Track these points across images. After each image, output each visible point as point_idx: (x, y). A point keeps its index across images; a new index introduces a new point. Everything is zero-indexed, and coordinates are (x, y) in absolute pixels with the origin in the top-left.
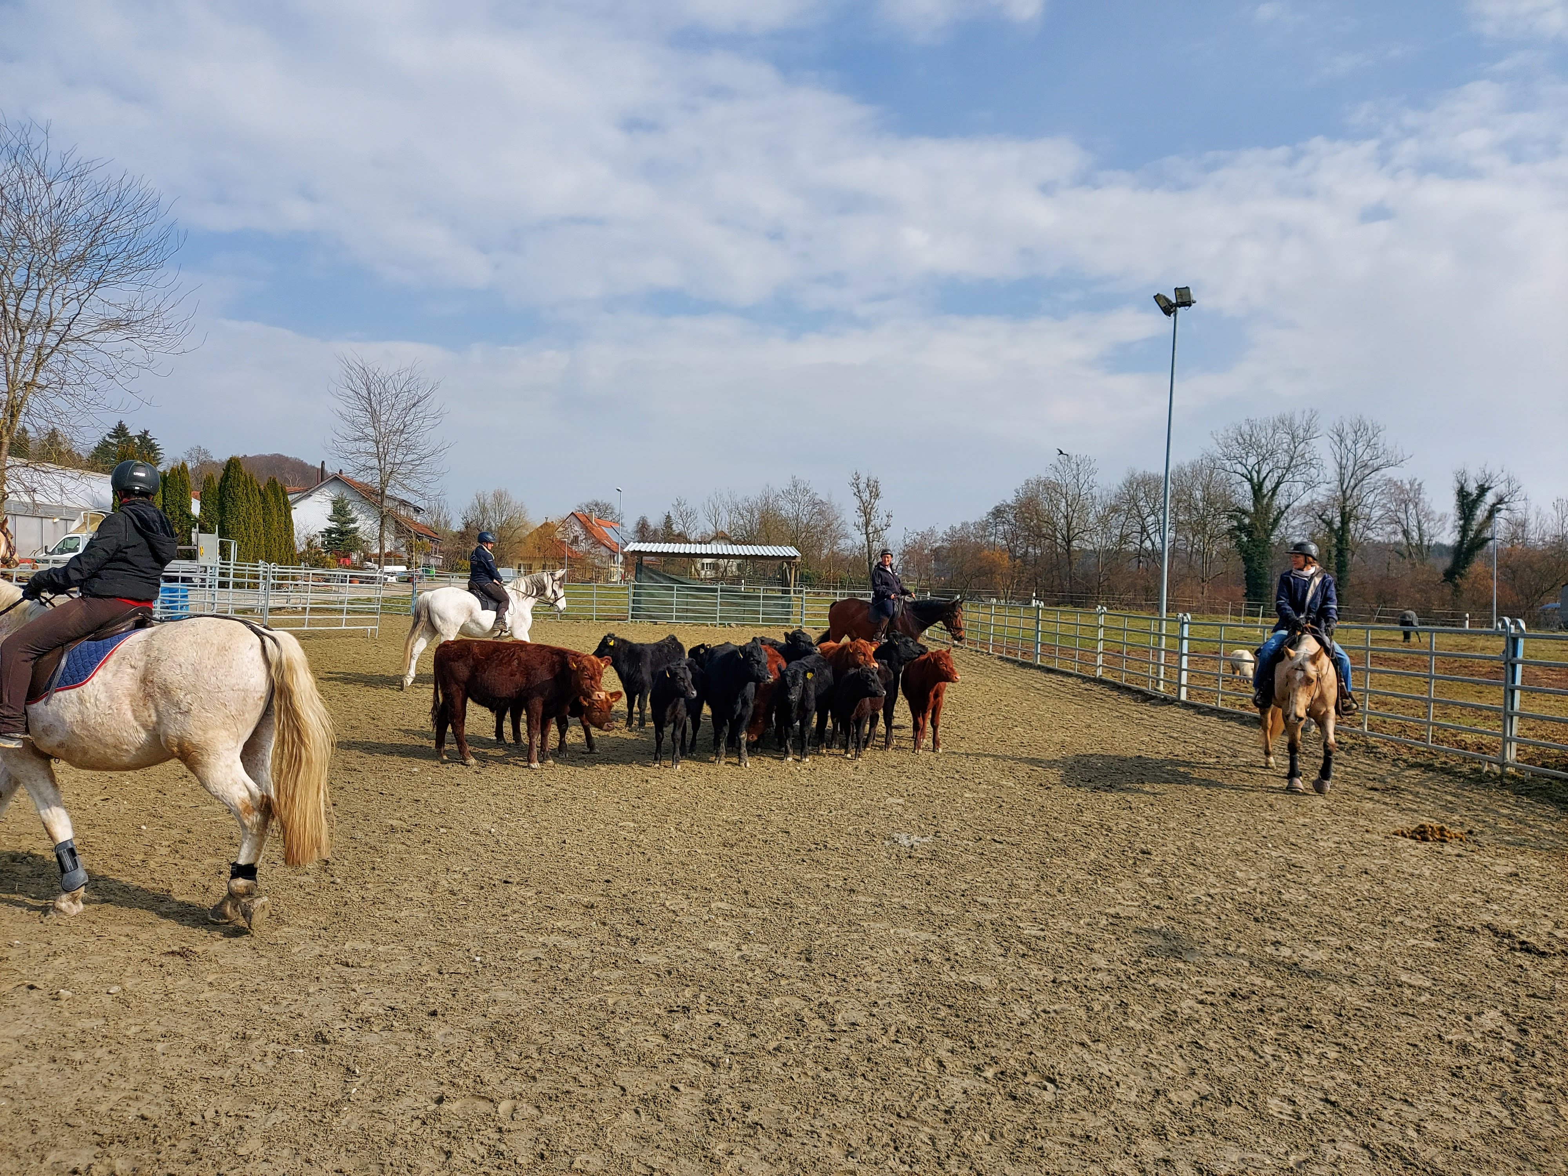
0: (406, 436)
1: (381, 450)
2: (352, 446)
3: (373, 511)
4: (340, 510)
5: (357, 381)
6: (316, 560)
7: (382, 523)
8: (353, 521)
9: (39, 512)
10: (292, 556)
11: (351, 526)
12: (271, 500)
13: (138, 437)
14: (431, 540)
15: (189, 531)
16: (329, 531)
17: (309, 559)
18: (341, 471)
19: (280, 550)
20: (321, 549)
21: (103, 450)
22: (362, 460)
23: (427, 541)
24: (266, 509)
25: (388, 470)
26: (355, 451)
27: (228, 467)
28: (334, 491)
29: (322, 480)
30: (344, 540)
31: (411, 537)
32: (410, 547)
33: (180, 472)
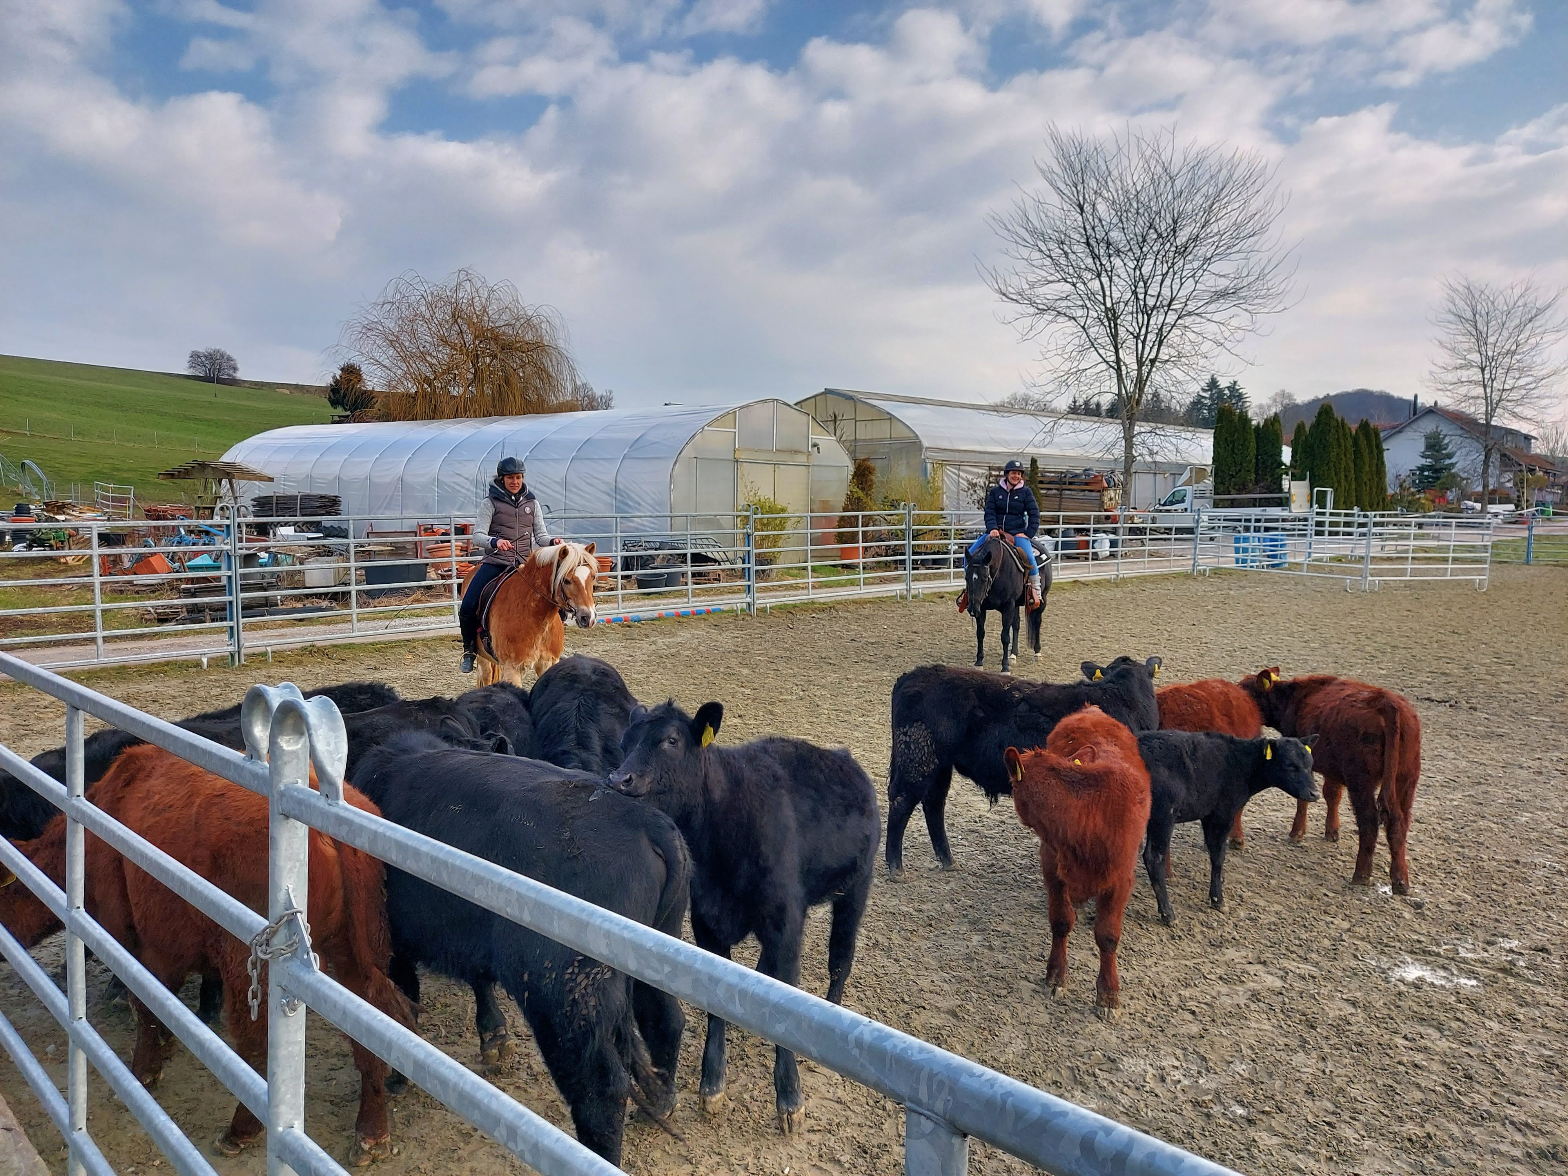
0: (1518, 357)
1: (1487, 376)
2: (1452, 377)
3: (1476, 444)
4: (1434, 445)
5: (1461, 304)
6: (1410, 502)
7: (1487, 457)
8: (1450, 456)
9: (1156, 469)
10: (1384, 499)
11: (1447, 462)
12: (1363, 442)
13: (1228, 388)
14: (1546, 473)
15: (1280, 479)
16: (1422, 469)
17: (1401, 501)
18: (1436, 403)
19: (1370, 494)
20: (1412, 490)
21: (1197, 404)
22: (1463, 390)
23: (1541, 473)
24: (1357, 453)
25: (1496, 398)
26: (1455, 380)
27: (1320, 414)
28: (1428, 426)
29: (1415, 414)
30: (1438, 478)
31: (1521, 471)
32: (1519, 484)
33: (1273, 422)
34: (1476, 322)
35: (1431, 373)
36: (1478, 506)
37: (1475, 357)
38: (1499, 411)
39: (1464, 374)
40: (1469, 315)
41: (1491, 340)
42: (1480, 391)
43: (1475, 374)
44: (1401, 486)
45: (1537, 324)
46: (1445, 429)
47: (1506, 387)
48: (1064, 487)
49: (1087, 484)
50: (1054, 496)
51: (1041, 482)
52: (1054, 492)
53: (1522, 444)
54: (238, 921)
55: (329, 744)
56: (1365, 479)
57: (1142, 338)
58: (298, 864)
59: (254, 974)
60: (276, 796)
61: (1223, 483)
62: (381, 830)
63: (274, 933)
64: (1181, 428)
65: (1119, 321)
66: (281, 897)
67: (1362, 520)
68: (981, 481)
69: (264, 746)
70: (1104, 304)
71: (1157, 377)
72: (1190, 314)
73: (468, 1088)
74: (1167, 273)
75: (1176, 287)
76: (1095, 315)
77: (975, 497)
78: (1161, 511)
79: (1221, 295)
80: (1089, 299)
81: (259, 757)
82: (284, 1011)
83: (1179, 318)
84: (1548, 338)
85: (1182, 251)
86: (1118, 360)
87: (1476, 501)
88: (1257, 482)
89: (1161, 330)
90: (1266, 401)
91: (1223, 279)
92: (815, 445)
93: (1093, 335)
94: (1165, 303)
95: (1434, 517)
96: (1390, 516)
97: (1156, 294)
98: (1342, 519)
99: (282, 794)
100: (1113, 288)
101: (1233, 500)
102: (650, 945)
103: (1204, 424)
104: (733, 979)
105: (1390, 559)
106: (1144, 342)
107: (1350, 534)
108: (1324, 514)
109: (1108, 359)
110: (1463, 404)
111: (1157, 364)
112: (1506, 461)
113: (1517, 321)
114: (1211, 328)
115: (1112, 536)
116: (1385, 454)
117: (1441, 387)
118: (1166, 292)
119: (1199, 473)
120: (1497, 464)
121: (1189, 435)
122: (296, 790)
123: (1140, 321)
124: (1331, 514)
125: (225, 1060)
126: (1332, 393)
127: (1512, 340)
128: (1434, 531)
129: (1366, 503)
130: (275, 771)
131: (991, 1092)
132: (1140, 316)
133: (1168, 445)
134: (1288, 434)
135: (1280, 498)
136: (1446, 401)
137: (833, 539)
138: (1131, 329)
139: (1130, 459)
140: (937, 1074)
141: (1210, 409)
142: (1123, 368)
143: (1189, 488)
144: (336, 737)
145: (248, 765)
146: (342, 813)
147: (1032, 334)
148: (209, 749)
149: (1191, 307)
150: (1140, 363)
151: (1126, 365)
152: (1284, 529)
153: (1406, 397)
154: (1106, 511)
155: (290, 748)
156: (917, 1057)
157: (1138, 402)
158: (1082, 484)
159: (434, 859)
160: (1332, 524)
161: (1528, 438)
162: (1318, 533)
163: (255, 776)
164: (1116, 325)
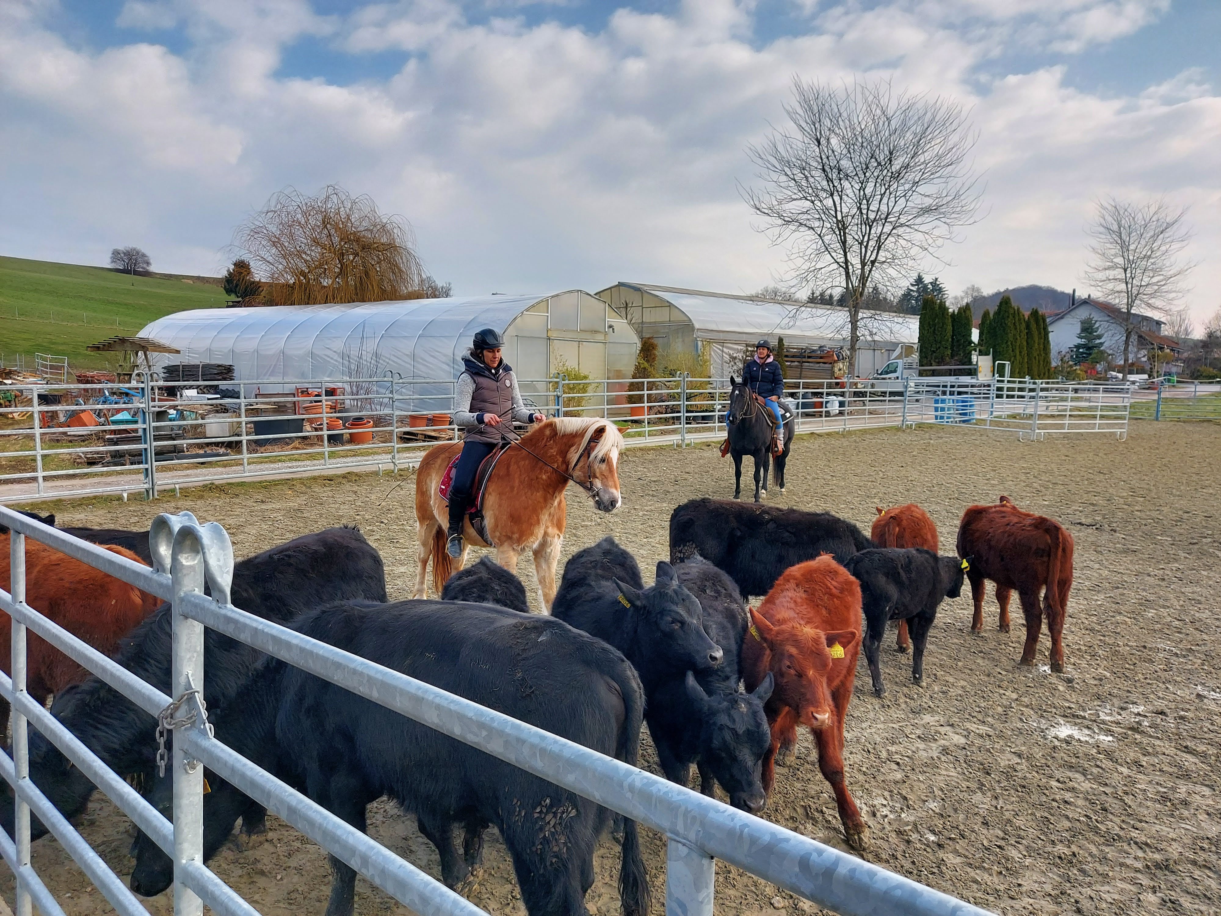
0: (1152, 261)
1: (1128, 275)
2: (1102, 275)
3: (1119, 328)
4: (1087, 329)
5: (1110, 219)
6: (1068, 373)
7: (1127, 338)
8: (1099, 337)
9: (874, 346)
10: (1049, 370)
11: (1098, 341)
12: (1033, 326)
13: (931, 283)
14: (1172, 350)
15: (970, 354)
16: (1078, 347)
17: (1062, 371)
18: (1089, 296)
19: (1039, 366)
20: (1071, 363)
21: (907, 296)
22: (1110, 286)
23: (1168, 351)
24: (1029, 334)
25: (1135, 292)
26: (1104, 278)
27: (1001, 303)
28: (1083, 313)
29: (1073, 304)
30: (1090, 354)
31: (1153, 349)
32: (1152, 358)
33: (965, 310)
34: (1121, 233)
35: (1086, 272)
36: (1120, 376)
37: (1120, 260)
38: (1137, 302)
39: (1111, 274)
40: (1115, 227)
41: (1132, 247)
42: (1123, 286)
43: (1119, 273)
44: (1062, 360)
45: (1167, 235)
46: (1096, 316)
47: (1143, 283)
48: (804, 360)
49: (821, 358)
50: (796, 367)
51: (786, 356)
52: (796, 363)
53: (1154, 328)
54: (149, 700)
55: (219, 560)
56: (1035, 354)
57: (865, 244)
58: (195, 655)
59: (162, 741)
60: (177, 601)
61: (926, 357)
62: (260, 627)
63: (177, 708)
64: (894, 314)
65: (847, 231)
66: (182, 680)
67: (1032, 386)
68: (740, 355)
69: (168, 562)
70: (836, 217)
71: (876, 274)
72: (902, 225)
73: (330, 827)
74: (885, 193)
75: (891, 204)
76: (829, 226)
77: (735, 368)
78: (878, 379)
79: (926, 211)
80: (824, 213)
81: (164, 571)
82: (185, 770)
83: (893, 228)
84: (1175, 246)
85: (897, 176)
86: (846, 261)
87: (1118, 372)
88: (952, 356)
89: (879, 237)
90: (960, 293)
91: (927, 198)
92: (610, 327)
93: (827, 242)
94: (883, 216)
95: (1086, 384)
96: (1053, 383)
97: (876, 209)
98: (1016, 385)
99: (182, 600)
100: (843, 204)
101: (934, 370)
102: (470, 714)
103: (912, 311)
104: (536, 741)
105: (1052, 416)
106: (866, 247)
107: (1023, 397)
108: (1003, 381)
109: (838, 260)
110: (1110, 297)
111: (876, 264)
112: (1142, 341)
113: (1152, 233)
114: (918, 237)
115: (841, 398)
116: (1050, 335)
117: (1093, 283)
118: (884, 208)
119: (908, 349)
120: (1135, 343)
121: (900, 320)
122: (193, 596)
123: (864, 231)
124: (1008, 382)
125: (139, 809)
126: (1011, 288)
127: (1147, 248)
128: (1086, 395)
129: (1036, 373)
130: (176, 581)
131: (732, 824)
132: (863, 227)
133: (884, 327)
134: (976, 319)
135: (970, 369)
136: (1097, 294)
137: (624, 400)
138: (857, 237)
139: (854, 339)
140: (690, 811)
141: (917, 300)
142: (850, 267)
143: (900, 361)
144: (225, 555)
145: (155, 577)
146: (229, 614)
147: (780, 240)
148: (124, 564)
149: (903, 220)
150: (863, 264)
151: (852, 265)
152: (972, 393)
153: (1066, 291)
154: (836, 378)
155: (188, 564)
156: (676, 798)
157: (861, 294)
158: (817, 357)
159: (302, 650)
160: (1009, 389)
161: (1159, 323)
162: (999, 396)
163: (161, 585)
164: (845, 233)
